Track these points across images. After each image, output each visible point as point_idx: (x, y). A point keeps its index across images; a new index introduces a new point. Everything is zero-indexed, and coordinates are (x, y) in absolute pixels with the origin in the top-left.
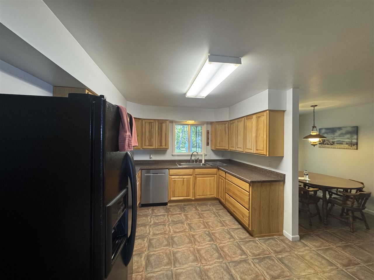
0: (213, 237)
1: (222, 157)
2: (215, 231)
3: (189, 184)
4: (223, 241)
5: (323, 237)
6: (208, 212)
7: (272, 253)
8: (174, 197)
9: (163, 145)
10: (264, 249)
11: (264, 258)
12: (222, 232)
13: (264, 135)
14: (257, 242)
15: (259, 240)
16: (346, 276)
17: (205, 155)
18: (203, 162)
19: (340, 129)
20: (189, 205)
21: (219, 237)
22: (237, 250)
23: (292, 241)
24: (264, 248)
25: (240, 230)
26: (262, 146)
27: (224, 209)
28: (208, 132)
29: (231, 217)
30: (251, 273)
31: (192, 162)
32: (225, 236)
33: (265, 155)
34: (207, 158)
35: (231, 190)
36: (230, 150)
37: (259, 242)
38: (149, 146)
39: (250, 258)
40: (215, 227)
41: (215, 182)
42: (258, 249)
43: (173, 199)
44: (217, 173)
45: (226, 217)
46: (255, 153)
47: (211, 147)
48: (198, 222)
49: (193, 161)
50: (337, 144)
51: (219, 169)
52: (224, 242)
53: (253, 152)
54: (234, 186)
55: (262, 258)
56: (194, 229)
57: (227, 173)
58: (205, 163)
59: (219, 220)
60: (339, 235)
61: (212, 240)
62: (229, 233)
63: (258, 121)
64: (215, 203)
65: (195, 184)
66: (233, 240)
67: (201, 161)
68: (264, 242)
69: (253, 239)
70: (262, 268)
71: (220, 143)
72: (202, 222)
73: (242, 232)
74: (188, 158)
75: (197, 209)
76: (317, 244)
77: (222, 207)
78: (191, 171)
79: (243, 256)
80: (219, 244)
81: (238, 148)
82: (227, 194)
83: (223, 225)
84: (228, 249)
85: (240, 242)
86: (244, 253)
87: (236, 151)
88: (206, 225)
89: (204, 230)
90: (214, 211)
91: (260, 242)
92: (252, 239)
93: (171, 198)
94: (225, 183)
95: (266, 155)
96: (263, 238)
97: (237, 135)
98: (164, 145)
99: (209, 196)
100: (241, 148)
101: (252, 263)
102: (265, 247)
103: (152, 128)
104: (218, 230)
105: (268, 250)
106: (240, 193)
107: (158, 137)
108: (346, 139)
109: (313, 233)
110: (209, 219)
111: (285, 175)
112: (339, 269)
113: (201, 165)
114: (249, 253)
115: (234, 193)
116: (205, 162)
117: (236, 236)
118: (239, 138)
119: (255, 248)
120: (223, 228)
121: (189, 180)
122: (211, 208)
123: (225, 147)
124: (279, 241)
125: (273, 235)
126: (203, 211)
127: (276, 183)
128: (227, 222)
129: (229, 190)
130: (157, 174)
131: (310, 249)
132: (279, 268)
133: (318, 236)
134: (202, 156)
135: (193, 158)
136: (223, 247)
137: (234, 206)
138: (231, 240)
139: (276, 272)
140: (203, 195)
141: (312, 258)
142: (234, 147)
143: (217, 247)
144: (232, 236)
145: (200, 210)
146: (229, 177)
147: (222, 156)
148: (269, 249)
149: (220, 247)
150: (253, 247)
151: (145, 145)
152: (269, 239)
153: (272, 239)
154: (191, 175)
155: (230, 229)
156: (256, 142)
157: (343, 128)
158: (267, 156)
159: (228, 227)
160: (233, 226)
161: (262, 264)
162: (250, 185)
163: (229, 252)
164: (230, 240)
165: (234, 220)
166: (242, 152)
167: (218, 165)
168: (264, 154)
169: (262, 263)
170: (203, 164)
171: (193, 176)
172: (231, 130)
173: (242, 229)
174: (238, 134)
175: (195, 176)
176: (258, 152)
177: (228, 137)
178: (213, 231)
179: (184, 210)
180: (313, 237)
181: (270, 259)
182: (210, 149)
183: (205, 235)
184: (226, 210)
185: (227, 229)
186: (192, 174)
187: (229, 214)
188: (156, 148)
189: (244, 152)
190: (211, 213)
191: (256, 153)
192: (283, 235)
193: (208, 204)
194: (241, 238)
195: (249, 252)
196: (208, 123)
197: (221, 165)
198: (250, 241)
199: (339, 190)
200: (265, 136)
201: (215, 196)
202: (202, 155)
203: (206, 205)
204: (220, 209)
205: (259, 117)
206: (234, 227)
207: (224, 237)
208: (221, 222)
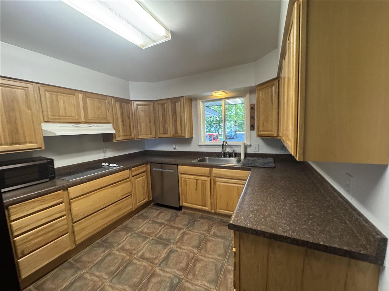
6: (221, 240)
8: (186, 202)
9: (178, 132)
17: (249, 146)
18: (242, 157)
20: (207, 219)
28: (251, 108)
31: (224, 156)
34: (251, 151)
36: (280, 137)
38: (164, 134)
43: (185, 205)
49: (226, 155)
71: (263, 124)
75: (209, 230)
78: (207, 170)
88: (191, 265)
93: (182, 203)
98: (180, 132)
103: (165, 111)
107: (173, 121)
121: (205, 183)
123: (271, 131)
126: (214, 236)
130: (166, 169)
134: (241, 148)
140: (227, 209)
145: (212, 232)
151: (160, 134)
171: (211, 179)
177: (277, 110)
179: (192, 225)
182: (256, 135)
186: (208, 175)
188: (172, 136)
196: (251, 91)
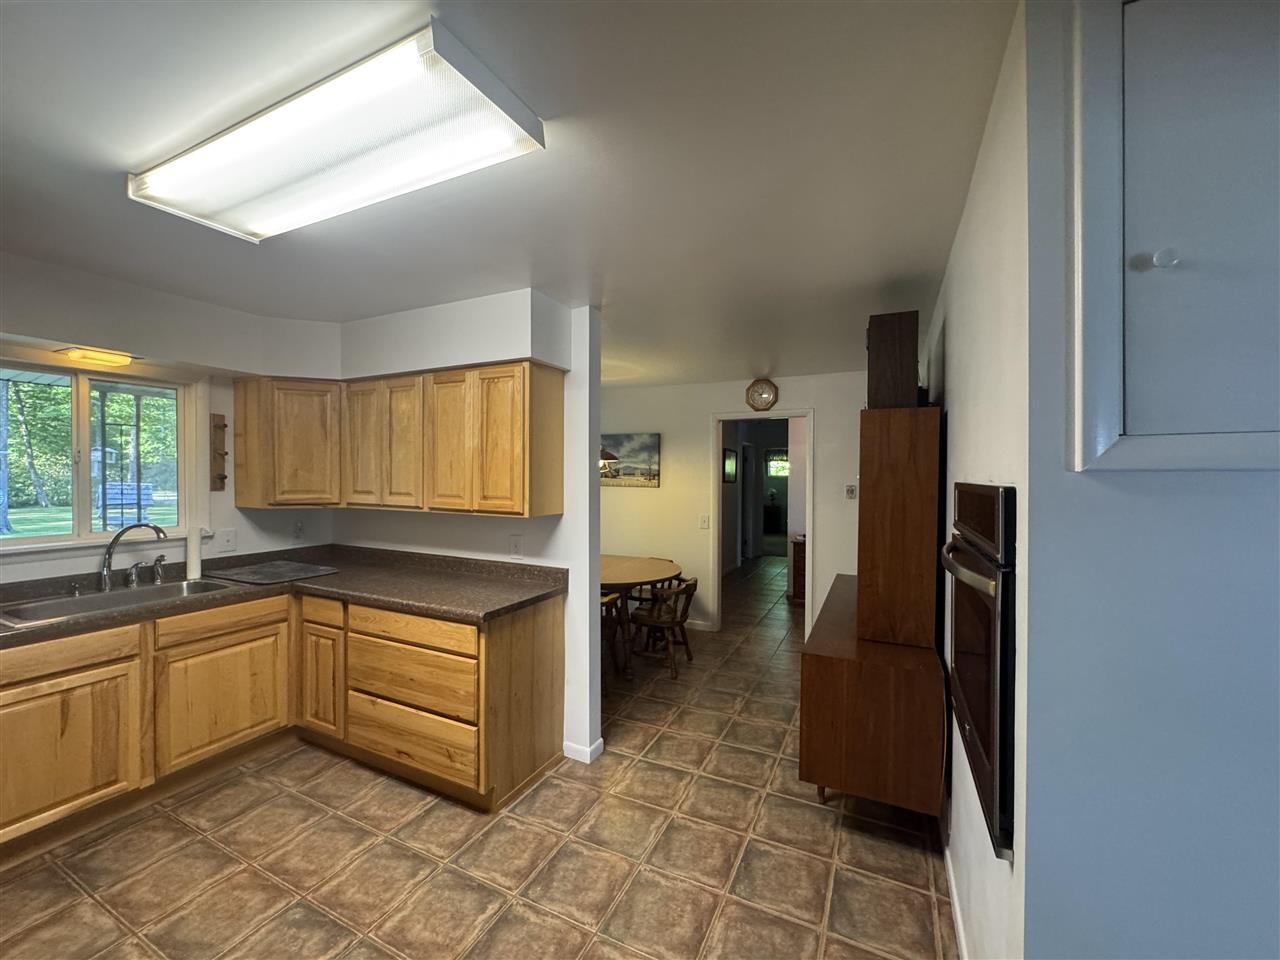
0: (334, 914)
1: (298, 537)
2: (334, 883)
3: (112, 714)
4: (388, 902)
5: (639, 716)
6: (259, 810)
7: (563, 831)
10: (537, 834)
11: (552, 865)
12: (367, 866)
13: (512, 443)
14: (510, 823)
15: (510, 815)
16: (710, 786)
17: (207, 538)
18: (194, 573)
19: (629, 437)
20: (116, 831)
21: (365, 898)
22: (460, 902)
23: (592, 763)
24: (537, 830)
25: (436, 813)
26: (508, 484)
27: (336, 761)
28: (218, 426)
29: (381, 779)
30: (541, 947)
31: (114, 586)
32: (392, 877)
33: (518, 514)
34: (214, 552)
35: (385, 668)
36: (349, 504)
37: (517, 820)
39: (514, 896)
40: (330, 863)
41: (279, 660)
42: (523, 848)
44: (289, 613)
45: (362, 793)
46: (477, 508)
47: (236, 493)
48: (221, 891)
49: (122, 578)
50: (625, 474)
51: (298, 594)
52: (395, 904)
53: (466, 508)
54: (398, 649)
55: (546, 870)
56: (211, 946)
57: (355, 604)
58: (203, 576)
59: (332, 821)
60: (661, 695)
61: (337, 930)
62: (400, 852)
63: (487, 396)
64: (279, 755)
65: (155, 702)
66: (428, 871)
67: (180, 570)
68: (529, 812)
69: (493, 819)
70: (562, 902)
71: (295, 475)
72: (243, 878)
73: (448, 818)
74: (89, 565)
75: (184, 830)
76: (638, 740)
77: (325, 758)
78: (131, 632)
79: (490, 907)
80: (379, 927)
81: (391, 493)
82: (356, 694)
83: (363, 834)
84: (423, 920)
85: (455, 861)
86: (486, 892)
87: (384, 506)
88: (275, 882)
89: (271, 911)
90: (293, 791)
91: (520, 818)
92: (491, 825)
94: (342, 650)
95: (522, 514)
96: (522, 797)
97: (386, 444)
99: (249, 731)
100: (409, 494)
101: (526, 909)
102: (536, 824)
104: (343, 869)
105: (551, 830)
106: (431, 673)
108: (640, 463)
109: (619, 715)
110: (281, 843)
111: (568, 570)
112: (696, 778)
113: (185, 594)
114: (501, 879)
115: (397, 679)
116: (202, 570)
117: (434, 848)
118: (399, 454)
119: (513, 849)
120: (368, 843)
121: (117, 687)
122: (267, 785)
123: (323, 492)
124: (563, 784)
125: (541, 774)
126: (226, 820)
127: (551, 601)
128: (374, 810)
129: (372, 673)
131: (632, 762)
132: (600, 864)
133: (630, 717)
134: (188, 546)
135: (121, 561)
136: (400, 929)
137: (400, 732)
138: (422, 875)
139: (599, 886)
140: (210, 743)
141: (645, 783)
142: (369, 492)
143: (377, 950)
144: (416, 856)
145: (203, 823)
146: (366, 619)
147: (298, 533)
148: (550, 822)
149: (389, 935)
150: (505, 850)
152: (536, 791)
153: (544, 785)
154: (130, 658)
155: (396, 834)
156: (482, 468)
157: (635, 437)
158: (526, 515)
159: (388, 826)
160: (403, 812)
161: (557, 888)
162: (479, 631)
163: (433, 931)
164: (417, 879)
165: (398, 790)
166: (418, 507)
167: (293, 576)
168: (516, 510)
169: (555, 884)
170: (195, 587)
171: (145, 663)
172: (352, 419)
173: (444, 804)
174: (394, 438)
175: (156, 659)
176: (490, 504)
177: (336, 450)
178: (325, 889)
179: (89, 878)
180: (622, 725)
181: (566, 855)
182: (233, 505)
183: (293, 931)
184: (347, 763)
185: (385, 842)
186: (136, 651)
187: (366, 774)
189: (426, 510)
190: (281, 810)
191: (478, 511)
192: (564, 758)
193: (241, 773)
194: (454, 846)
195: (503, 875)
196: (216, 378)
197: (310, 575)
198: (487, 835)
199: (644, 587)
200: (518, 450)
201: (283, 719)
202: (185, 539)
203: (234, 783)
204: (318, 773)
205: (491, 380)
206: (412, 816)
207: (384, 883)
208: (345, 826)
